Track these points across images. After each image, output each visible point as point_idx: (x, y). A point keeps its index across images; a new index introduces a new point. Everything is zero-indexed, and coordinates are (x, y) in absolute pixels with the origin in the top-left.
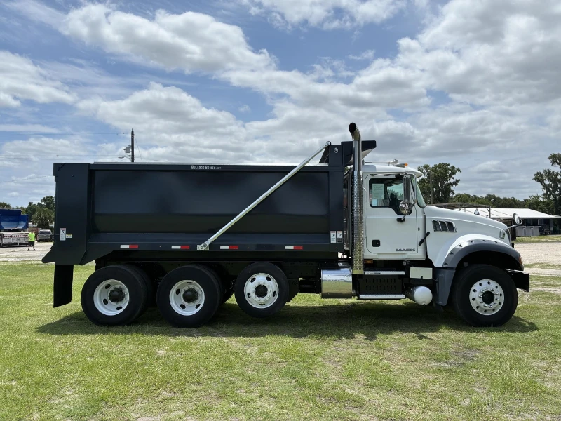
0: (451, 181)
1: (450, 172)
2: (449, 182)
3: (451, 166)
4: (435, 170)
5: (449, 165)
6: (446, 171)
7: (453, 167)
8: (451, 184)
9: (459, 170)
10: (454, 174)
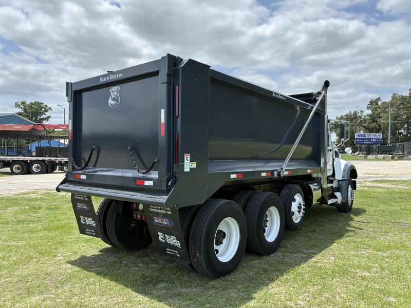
0: (44, 116)
1: (43, 109)
2: (42, 117)
3: (44, 104)
4: (31, 106)
5: (43, 104)
6: (41, 108)
7: (46, 106)
8: (43, 119)
9: (50, 109)
10: (46, 111)
